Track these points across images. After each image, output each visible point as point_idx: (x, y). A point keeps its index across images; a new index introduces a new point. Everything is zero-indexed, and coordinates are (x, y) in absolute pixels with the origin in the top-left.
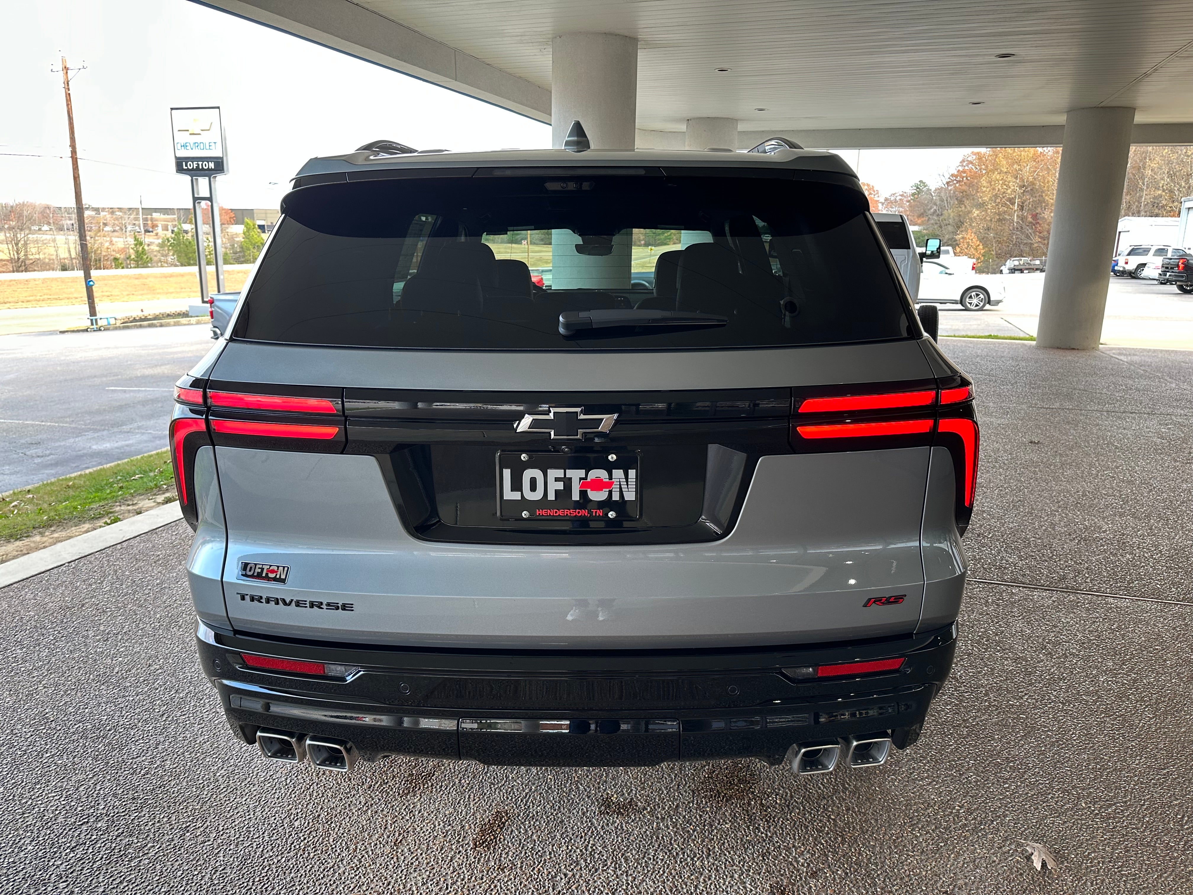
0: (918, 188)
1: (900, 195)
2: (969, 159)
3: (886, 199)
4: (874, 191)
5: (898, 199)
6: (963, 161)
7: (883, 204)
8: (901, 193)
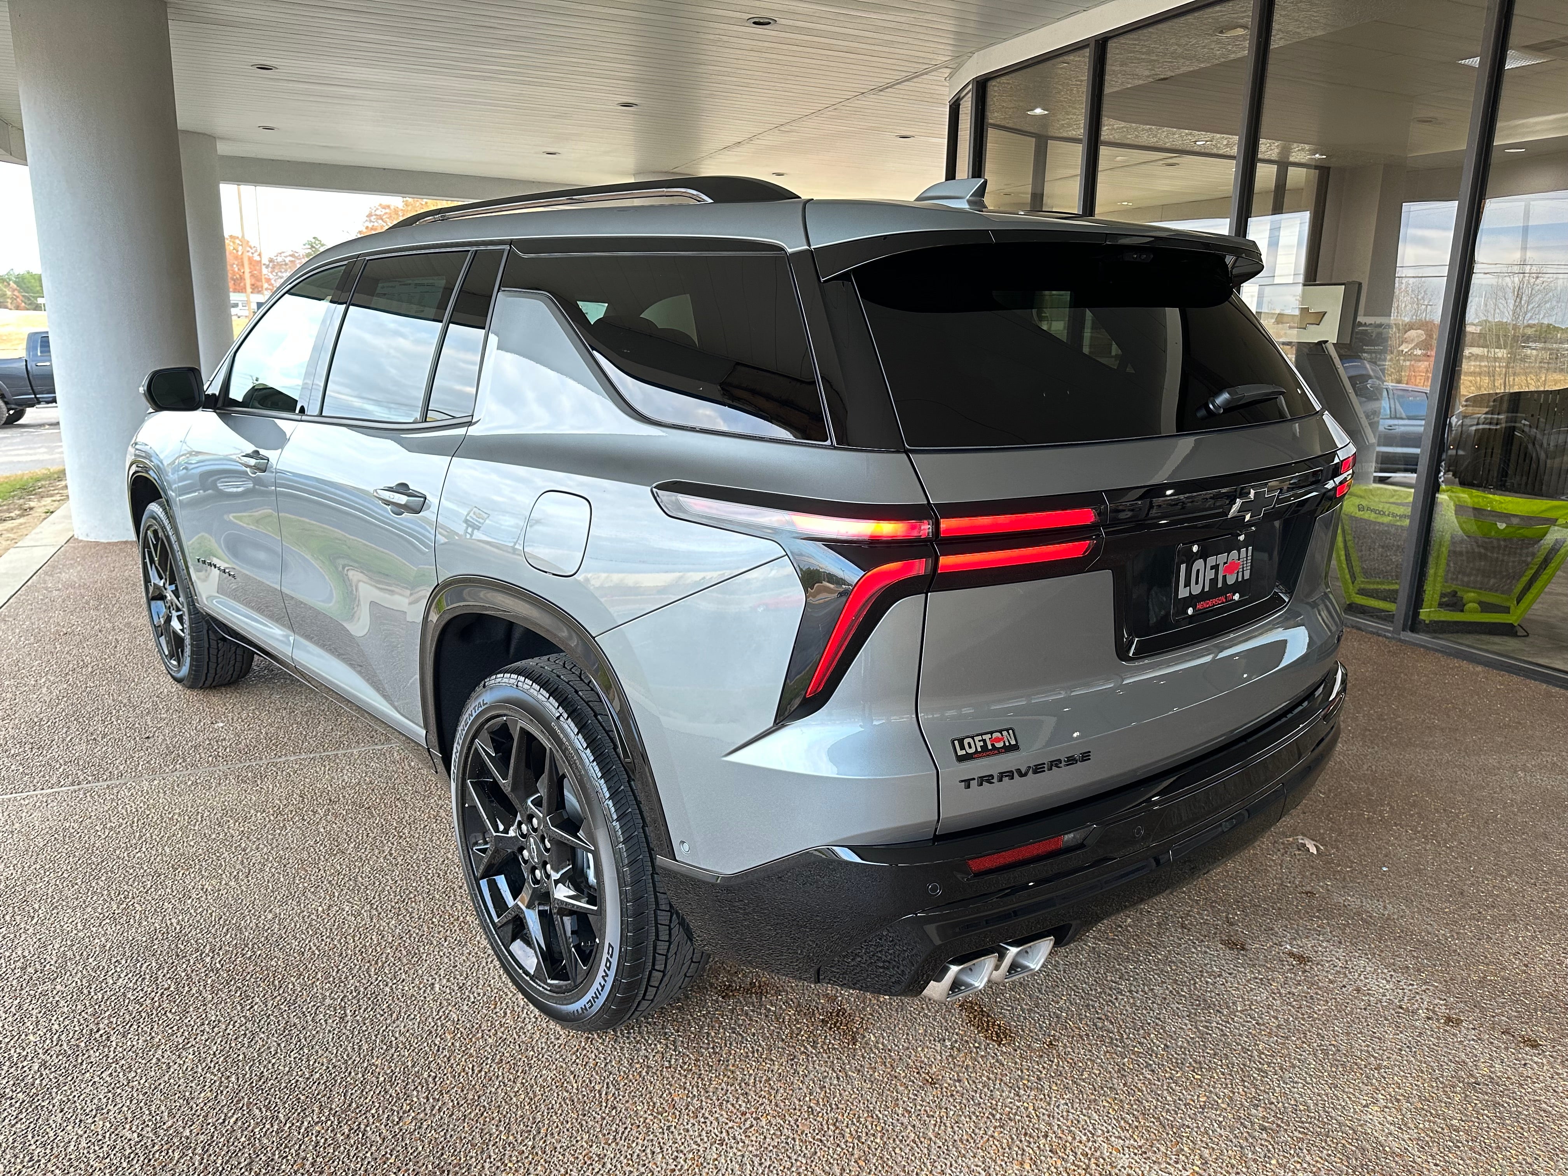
0: (313, 247)
1: (290, 256)
2: (378, 213)
3: (271, 261)
4: (251, 247)
5: (287, 260)
6: (370, 215)
7: (267, 266)
8: (291, 253)
